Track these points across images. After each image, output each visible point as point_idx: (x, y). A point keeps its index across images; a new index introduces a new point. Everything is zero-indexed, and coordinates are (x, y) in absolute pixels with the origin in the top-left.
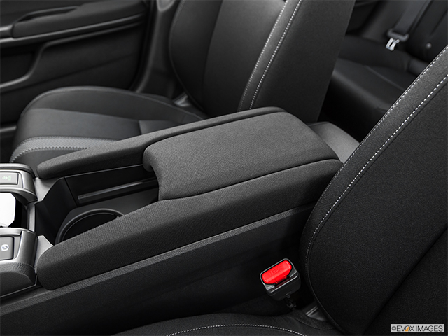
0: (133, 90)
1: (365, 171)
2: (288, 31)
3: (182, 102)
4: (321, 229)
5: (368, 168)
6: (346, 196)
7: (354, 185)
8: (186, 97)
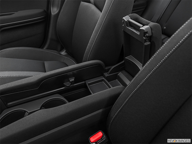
0: (42, 48)
1: (131, 96)
2: (102, 28)
3: (63, 53)
4: (114, 120)
5: (132, 95)
6: (123, 107)
7: (127, 102)
8: (65, 51)
